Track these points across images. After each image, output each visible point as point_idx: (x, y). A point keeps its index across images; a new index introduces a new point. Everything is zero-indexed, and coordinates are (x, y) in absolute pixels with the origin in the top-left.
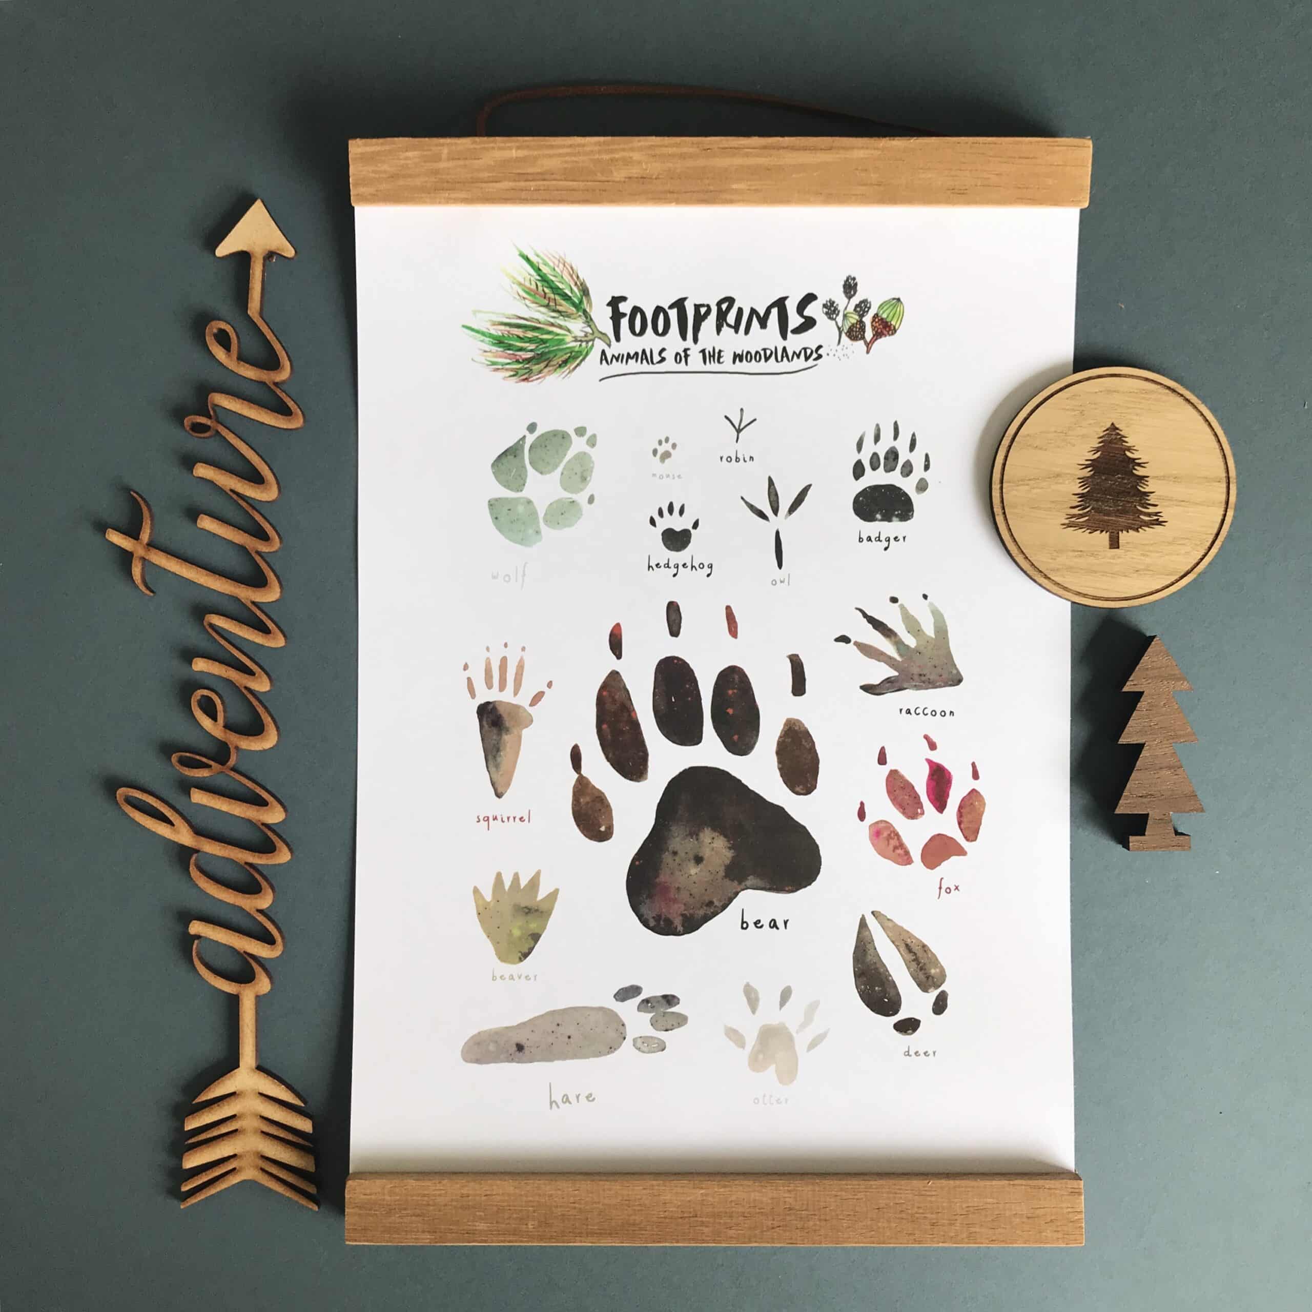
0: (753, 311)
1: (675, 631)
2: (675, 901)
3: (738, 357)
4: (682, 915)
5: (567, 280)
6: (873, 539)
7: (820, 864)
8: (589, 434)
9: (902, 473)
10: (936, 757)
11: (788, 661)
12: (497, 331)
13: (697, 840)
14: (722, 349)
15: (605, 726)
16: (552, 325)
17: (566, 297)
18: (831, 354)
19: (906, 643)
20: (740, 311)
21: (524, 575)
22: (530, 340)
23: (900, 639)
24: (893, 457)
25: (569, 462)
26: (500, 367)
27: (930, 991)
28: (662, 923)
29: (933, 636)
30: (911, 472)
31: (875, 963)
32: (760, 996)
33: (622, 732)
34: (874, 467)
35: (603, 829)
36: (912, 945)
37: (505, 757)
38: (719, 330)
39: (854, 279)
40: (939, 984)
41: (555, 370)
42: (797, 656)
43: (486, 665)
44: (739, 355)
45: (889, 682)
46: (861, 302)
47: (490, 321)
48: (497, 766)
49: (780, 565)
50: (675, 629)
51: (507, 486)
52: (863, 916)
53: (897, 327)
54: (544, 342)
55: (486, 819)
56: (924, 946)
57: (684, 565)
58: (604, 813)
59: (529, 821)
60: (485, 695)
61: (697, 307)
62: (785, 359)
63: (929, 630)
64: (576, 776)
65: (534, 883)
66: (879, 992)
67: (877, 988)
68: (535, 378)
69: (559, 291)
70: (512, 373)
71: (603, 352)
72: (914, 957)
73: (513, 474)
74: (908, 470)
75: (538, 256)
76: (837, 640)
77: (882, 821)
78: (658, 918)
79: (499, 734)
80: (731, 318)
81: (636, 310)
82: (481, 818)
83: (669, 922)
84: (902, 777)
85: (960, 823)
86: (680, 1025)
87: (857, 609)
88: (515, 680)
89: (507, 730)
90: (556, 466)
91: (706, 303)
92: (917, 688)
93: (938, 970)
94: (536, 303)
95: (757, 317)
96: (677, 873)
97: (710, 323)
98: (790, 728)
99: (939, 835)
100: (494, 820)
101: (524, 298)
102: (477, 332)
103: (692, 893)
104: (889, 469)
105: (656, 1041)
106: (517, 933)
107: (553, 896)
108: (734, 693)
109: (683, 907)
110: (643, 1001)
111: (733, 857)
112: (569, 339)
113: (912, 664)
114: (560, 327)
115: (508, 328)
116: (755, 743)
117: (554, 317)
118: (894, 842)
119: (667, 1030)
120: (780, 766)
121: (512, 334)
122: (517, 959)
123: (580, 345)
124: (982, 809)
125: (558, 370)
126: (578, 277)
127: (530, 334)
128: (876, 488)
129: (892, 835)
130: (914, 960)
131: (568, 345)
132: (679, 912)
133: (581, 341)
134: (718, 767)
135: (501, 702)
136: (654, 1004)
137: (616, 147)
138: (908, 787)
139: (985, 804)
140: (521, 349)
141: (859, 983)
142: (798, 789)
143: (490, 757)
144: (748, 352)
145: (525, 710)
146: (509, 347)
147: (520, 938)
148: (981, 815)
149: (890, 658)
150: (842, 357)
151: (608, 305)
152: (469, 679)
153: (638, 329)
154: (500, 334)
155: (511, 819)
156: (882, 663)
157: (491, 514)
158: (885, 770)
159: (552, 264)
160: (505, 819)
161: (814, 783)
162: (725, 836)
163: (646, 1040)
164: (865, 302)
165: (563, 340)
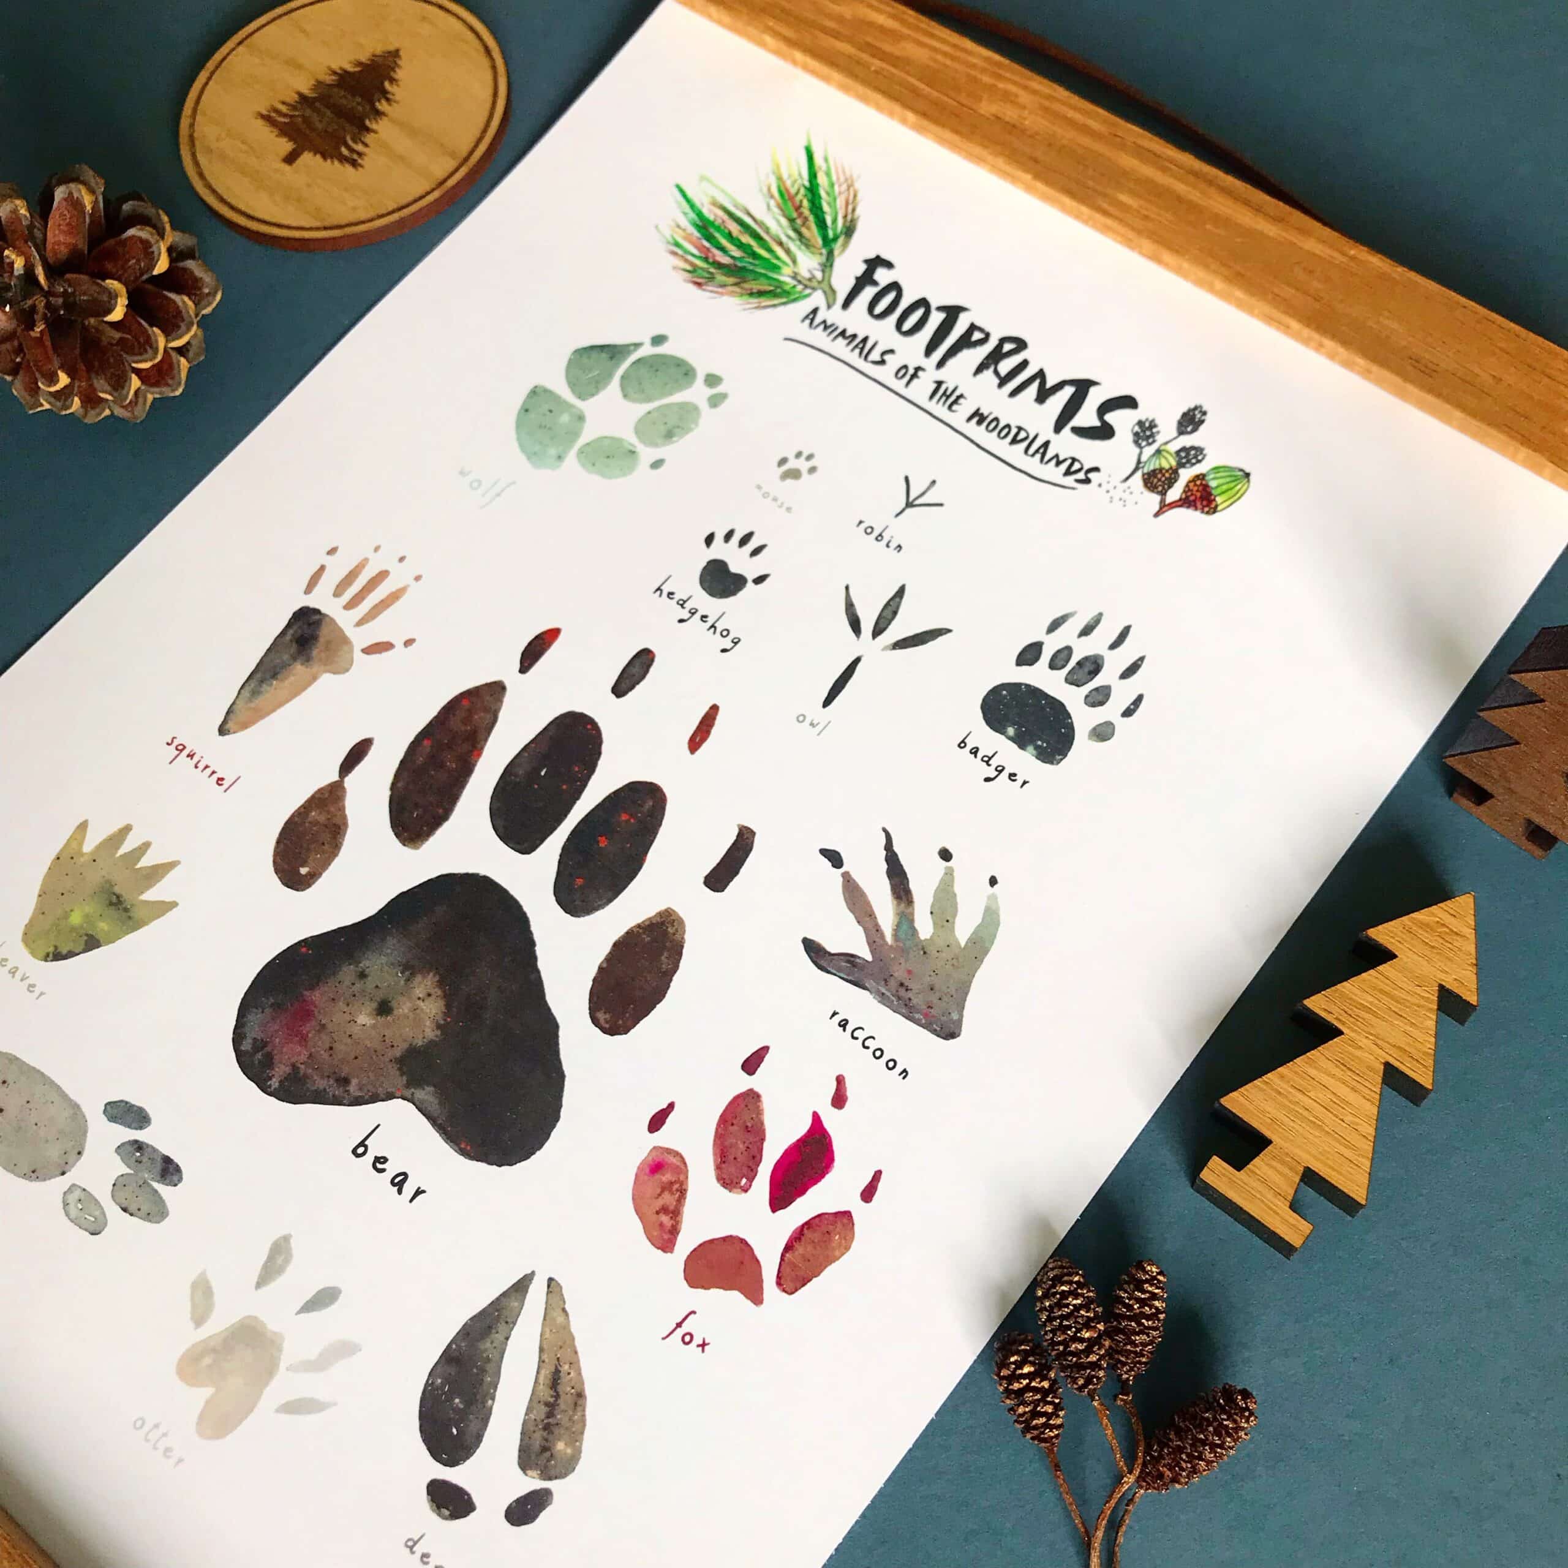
0: (1041, 375)
1: (621, 688)
2: (304, 1039)
3: (978, 417)
4: (294, 1066)
5: (838, 206)
6: (980, 755)
7: (540, 1147)
8: (719, 389)
9: (1087, 697)
10: (832, 1121)
11: (736, 832)
12: (711, 213)
13: (408, 980)
14: (965, 395)
15: (426, 743)
16: (781, 244)
17: (822, 224)
18: (1105, 487)
19: (917, 925)
20: (1024, 364)
21: (498, 495)
22: (740, 246)
23: (912, 914)
24: (1092, 668)
25: (668, 406)
26: (680, 252)
27: (529, 1472)
28: (259, 1056)
29: (963, 944)
30: (1101, 703)
31: (488, 1360)
32: (290, 1269)
33: (442, 766)
34: (1053, 665)
35: (303, 871)
36: (564, 1379)
37: (274, 690)
38: (979, 370)
39: (1204, 413)
40: (553, 1473)
41: (742, 295)
42: (753, 833)
43: (357, 566)
44: (982, 414)
45: (848, 962)
46: (1193, 448)
47: (713, 197)
48: (255, 693)
49: (827, 702)
50: (624, 686)
51: (573, 384)
52: (533, 1273)
53: (1219, 508)
54: (755, 255)
55: (180, 747)
56: (580, 1395)
57: (704, 618)
58: (323, 852)
59: (225, 791)
60: (322, 600)
61: (973, 328)
62: (1038, 456)
63: (963, 931)
64: (336, 777)
65: (158, 872)
66: (456, 1410)
67: (457, 1401)
68: (710, 288)
69: (819, 213)
70: (689, 268)
71: (815, 311)
72: (552, 1400)
73: (590, 375)
74: (1100, 697)
75: (826, 160)
76: (824, 852)
77: (677, 1154)
78: (260, 1045)
79: (294, 658)
80: (1005, 366)
81: (895, 286)
82: (176, 743)
83: (269, 1062)
84: (759, 1112)
85: (788, 1248)
86: (148, 1217)
87: (884, 830)
88: (376, 606)
89: (308, 660)
90: (649, 400)
91: (987, 329)
92: (883, 999)
93: (569, 1451)
94: (782, 210)
95: (1040, 383)
96: (341, 1004)
97: (975, 355)
98: (663, 923)
99: (743, 1241)
100: (188, 756)
101: (772, 197)
102: (688, 201)
103: (335, 1045)
104: (1073, 680)
105: (97, 1213)
106: (76, 919)
107: (166, 907)
108: (627, 821)
109: (303, 1058)
110: (136, 1142)
111: (431, 1042)
112: (787, 270)
113: (902, 961)
114: (788, 251)
115: (726, 217)
116: (596, 909)
117: (789, 237)
118: (668, 1199)
119: (125, 1210)
120: (605, 965)
121: (725, 227)
122: (43, 954)
123: (794, 287)
124: (837, 1253)
125: (746, 298)
126: (854, 210)
127: (746, 239)
128: (1035, 693)
129: (676, 1186)
130: (547, 1404)
131: (782, 278)
132: (293, 1060)
133: (800, 282)
134: (522, 903)
135: (332, 620)
136: (145, 1159)
137: (1008, 75)
138: (756, 1134)
139: (848, 1248)
140: (722, 249)
141: (439, 1370)
142: (601, 1016)
143: (258, 676)
144: (996, 419)
145: (351, 651)
146: (710, 238)
147: (73, 929)
148: (830, 1260)
149: (878, 929)
150: (1116, 499)
151: (866, 261)
152: (322, 568)
153: (880, 308)
154: (712, 218)
155: (208, 771)
156: (861, 928)
157: (525, 402)
158: (744, 1083)
159: (834, 178)
160: (201, 766)
161: (629, 1023)
162: (448, 1006)
163: (87, 1199)
164: (1199, 450)
165: (779, 268)
